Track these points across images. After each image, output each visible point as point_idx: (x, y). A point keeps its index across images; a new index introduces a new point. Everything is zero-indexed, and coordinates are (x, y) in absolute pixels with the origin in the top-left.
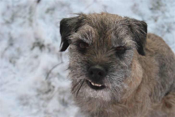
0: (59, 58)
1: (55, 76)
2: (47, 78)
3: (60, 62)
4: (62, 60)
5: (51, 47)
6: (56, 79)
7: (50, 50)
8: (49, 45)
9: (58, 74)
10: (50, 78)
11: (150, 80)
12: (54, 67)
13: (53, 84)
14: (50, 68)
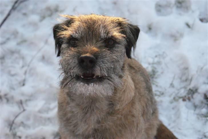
0: (19, 107)
1: (19, 126)
2: (11, 129)
3: (22, 110)
4: (23, 108)
5: (8, 96)
6: (21, 128)
7: (8, 100)
8: (6, 95)
9: (22, 123)
10: (14, 129)
11: (140, 97)
12: (16, 117)
13: (19, 134)
14: (12, 118)
